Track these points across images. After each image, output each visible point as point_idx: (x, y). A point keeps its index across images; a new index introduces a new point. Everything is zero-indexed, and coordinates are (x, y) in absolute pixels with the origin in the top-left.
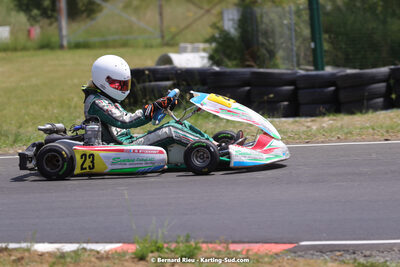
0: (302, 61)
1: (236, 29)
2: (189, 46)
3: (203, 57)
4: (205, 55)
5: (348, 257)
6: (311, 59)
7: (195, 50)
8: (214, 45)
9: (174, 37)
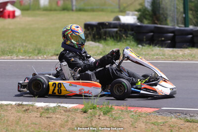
0: (179, 22)
1: (150, 6)
2: (131, 13)
3: (134, 18)
4: (136, 17)
5: (183, 116)
6: (183, 22)
7: (133, 15)
8: (140, 13)
9: (124, 8)
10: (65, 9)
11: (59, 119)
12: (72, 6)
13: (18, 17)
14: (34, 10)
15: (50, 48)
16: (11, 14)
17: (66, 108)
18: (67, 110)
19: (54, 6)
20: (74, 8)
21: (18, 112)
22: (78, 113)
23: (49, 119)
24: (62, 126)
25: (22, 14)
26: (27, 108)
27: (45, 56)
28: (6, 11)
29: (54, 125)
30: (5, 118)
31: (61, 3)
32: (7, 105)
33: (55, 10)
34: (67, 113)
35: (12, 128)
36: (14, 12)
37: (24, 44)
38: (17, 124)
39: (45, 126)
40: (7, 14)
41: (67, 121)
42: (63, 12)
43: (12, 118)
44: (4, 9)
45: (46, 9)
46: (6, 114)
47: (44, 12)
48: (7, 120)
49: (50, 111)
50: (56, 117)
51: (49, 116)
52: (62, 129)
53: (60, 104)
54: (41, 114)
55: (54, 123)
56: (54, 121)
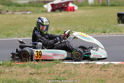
10: (103, 5)
11: (111, 71)
12: (108, 3)
13: (76, 10)
14: (85, 6)
15: (98, 28)
16: (72, 9)
17: (115, 64)
18: (115, 66)
19: (97, 3)
20: (109, 4)
21: (86, 68)
22: (122, 67)
23: (105, 71)
24: (114, 75)
25: (79, 9)
26: (91, 65)
27: (97, 33)
28: (68, 7)
29: (109, 75)
30: (79, 72)
31: (101, 2)
32: (79, 64)
33: (97, 6)
34: (116, 68)
35: (84, 78)
36: (73, 7)
37: (83, 27)
38: (87, 75)
39: (104, 76)
40: (69, 9)
41: (117, 73)
42: (102, 7)
43: (83, 72)
44: (68, 5)
45: (92, 5)
46: (79, 70)
47: (91, 7)
48: (80, 74)
49: (106, 67)
50: (110, 70)
51: (105, 69)
52: (114, 77)
53: (111, 62)
54: (100, 69)
55: (109, 74)
56: (108, 72)
